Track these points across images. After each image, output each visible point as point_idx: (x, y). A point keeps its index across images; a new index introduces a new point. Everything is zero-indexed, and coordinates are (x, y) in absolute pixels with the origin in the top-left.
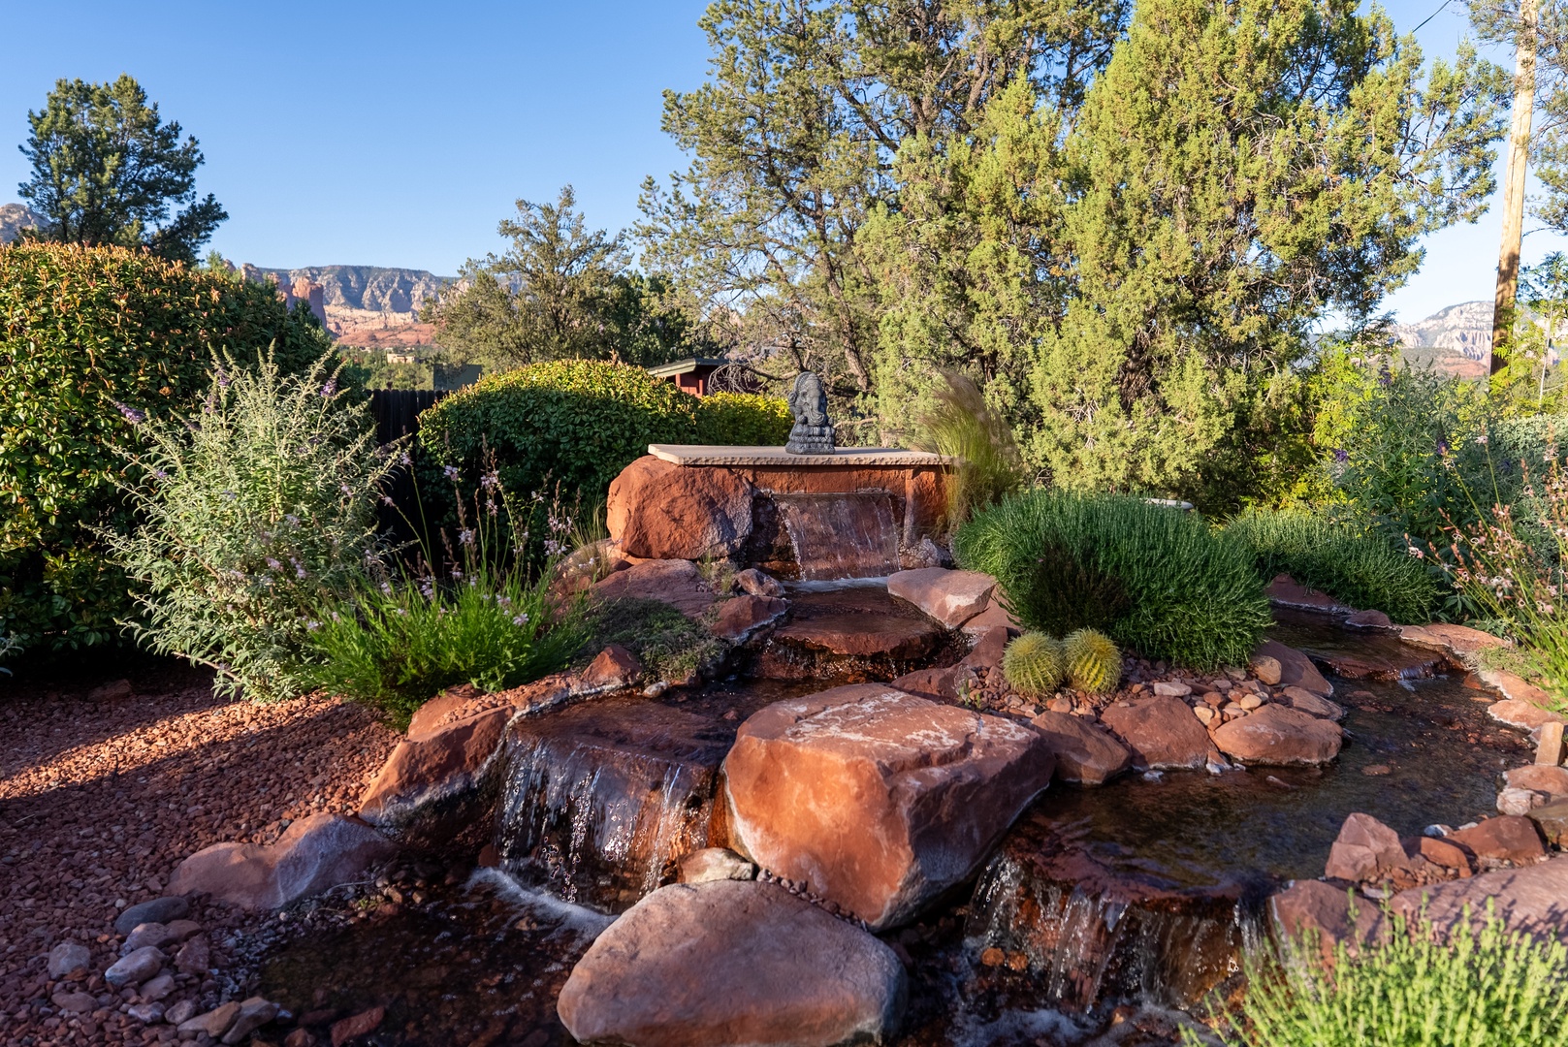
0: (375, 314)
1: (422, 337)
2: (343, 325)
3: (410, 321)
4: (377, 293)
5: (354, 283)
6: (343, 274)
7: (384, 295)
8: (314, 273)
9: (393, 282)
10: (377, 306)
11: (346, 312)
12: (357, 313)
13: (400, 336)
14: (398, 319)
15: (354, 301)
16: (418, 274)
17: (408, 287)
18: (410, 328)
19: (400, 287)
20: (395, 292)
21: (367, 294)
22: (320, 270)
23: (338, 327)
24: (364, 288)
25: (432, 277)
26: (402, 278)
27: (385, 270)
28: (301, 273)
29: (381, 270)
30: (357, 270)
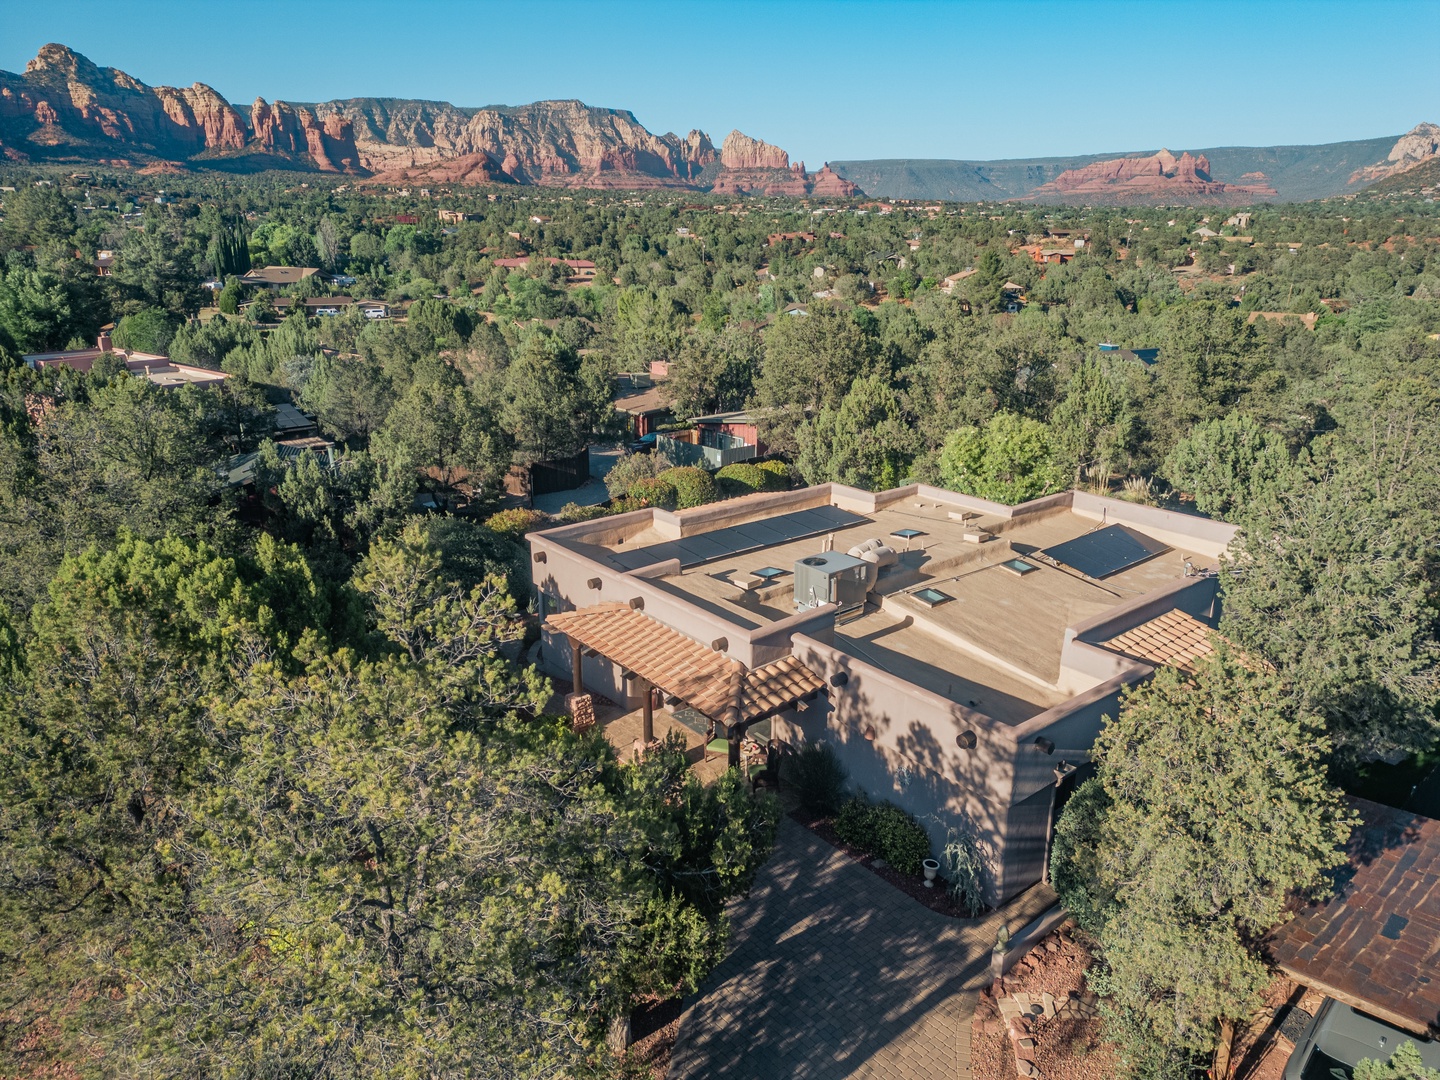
0: (402, 149)
1: (451, 174)
2: (373, 161)
3: (437, 157)
4: (402, 126)
5: (378, 113)
6: (367, 106)
7: (408, 128)
8: (340, 106)
9: (415, 114)
10: (402, 141)
11: (374, 148)
12: (385, 148)
13: (430, 174)
14: (425, 155)
15: (380, 136)
16: (440, 105)
17: (429, 120)
18: (439, 166)
19: (423, 119)
20: (419, 124)
21: (392, 127)
22: (345, 103)
23: (369, 164)
24: (387, 121)
25: (453, 109)
26: (424, 111)
27: (407, 102)
28: (327, 106)
29: (404, 102)
30: (381, 103)
